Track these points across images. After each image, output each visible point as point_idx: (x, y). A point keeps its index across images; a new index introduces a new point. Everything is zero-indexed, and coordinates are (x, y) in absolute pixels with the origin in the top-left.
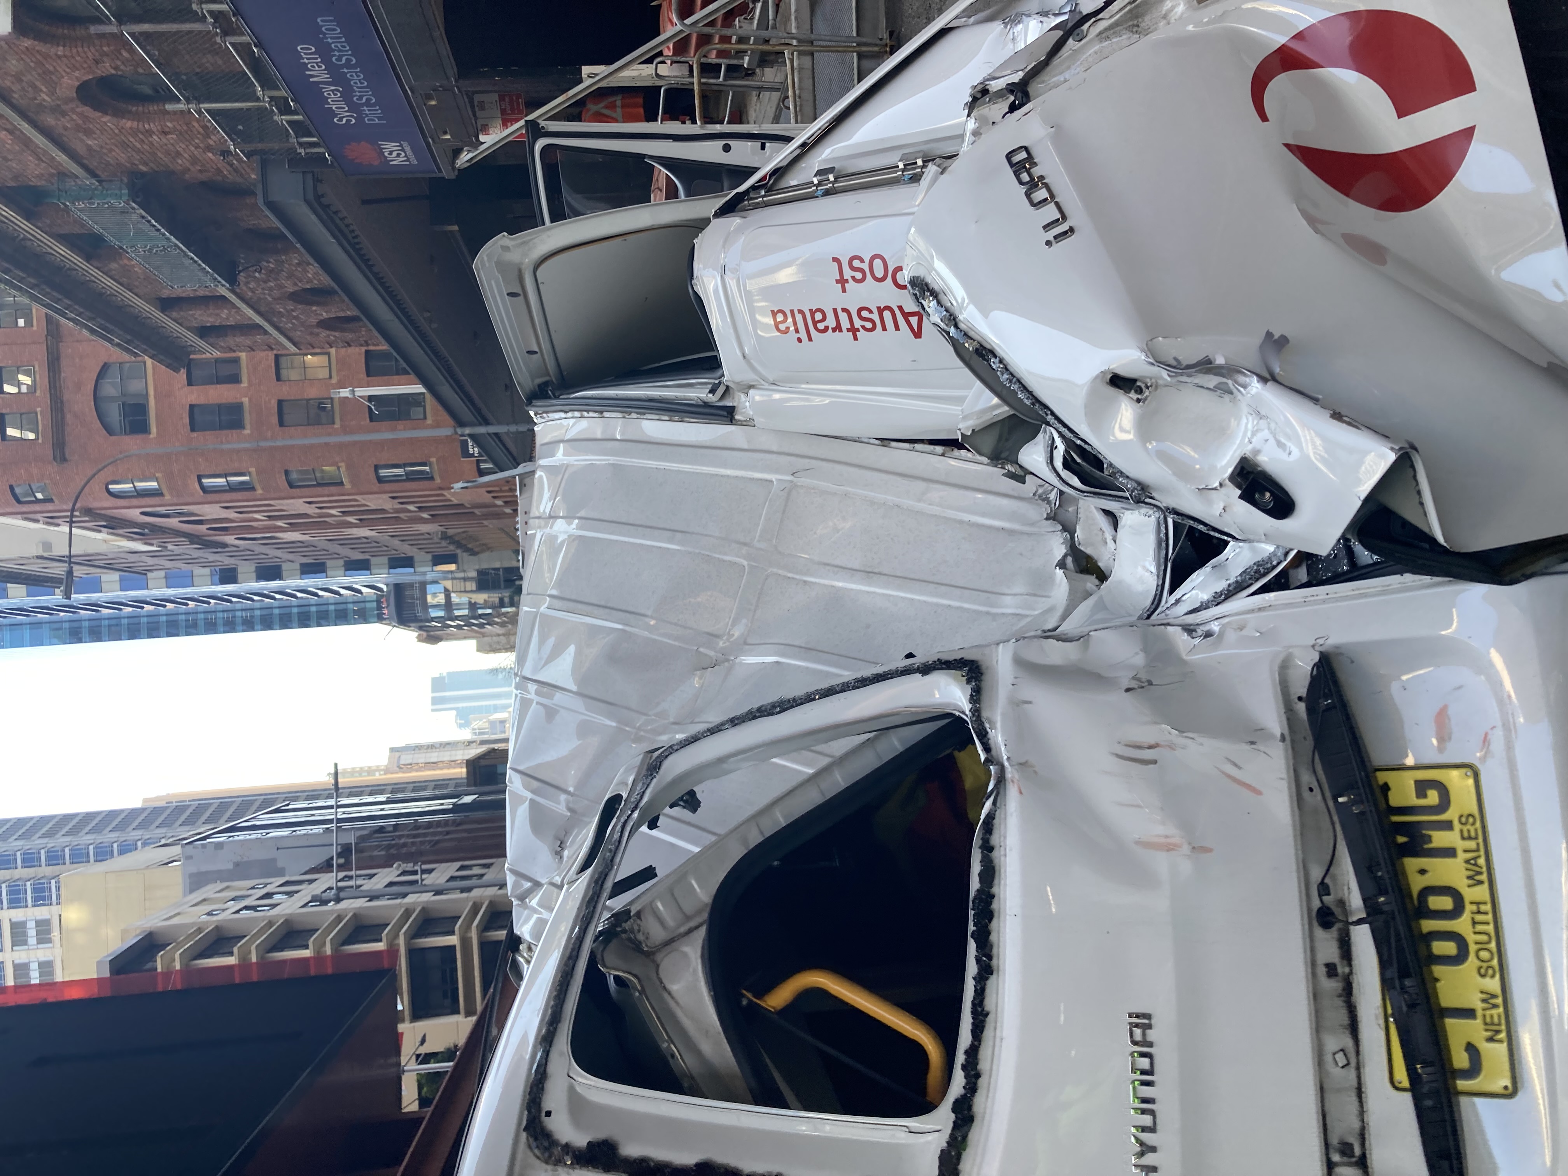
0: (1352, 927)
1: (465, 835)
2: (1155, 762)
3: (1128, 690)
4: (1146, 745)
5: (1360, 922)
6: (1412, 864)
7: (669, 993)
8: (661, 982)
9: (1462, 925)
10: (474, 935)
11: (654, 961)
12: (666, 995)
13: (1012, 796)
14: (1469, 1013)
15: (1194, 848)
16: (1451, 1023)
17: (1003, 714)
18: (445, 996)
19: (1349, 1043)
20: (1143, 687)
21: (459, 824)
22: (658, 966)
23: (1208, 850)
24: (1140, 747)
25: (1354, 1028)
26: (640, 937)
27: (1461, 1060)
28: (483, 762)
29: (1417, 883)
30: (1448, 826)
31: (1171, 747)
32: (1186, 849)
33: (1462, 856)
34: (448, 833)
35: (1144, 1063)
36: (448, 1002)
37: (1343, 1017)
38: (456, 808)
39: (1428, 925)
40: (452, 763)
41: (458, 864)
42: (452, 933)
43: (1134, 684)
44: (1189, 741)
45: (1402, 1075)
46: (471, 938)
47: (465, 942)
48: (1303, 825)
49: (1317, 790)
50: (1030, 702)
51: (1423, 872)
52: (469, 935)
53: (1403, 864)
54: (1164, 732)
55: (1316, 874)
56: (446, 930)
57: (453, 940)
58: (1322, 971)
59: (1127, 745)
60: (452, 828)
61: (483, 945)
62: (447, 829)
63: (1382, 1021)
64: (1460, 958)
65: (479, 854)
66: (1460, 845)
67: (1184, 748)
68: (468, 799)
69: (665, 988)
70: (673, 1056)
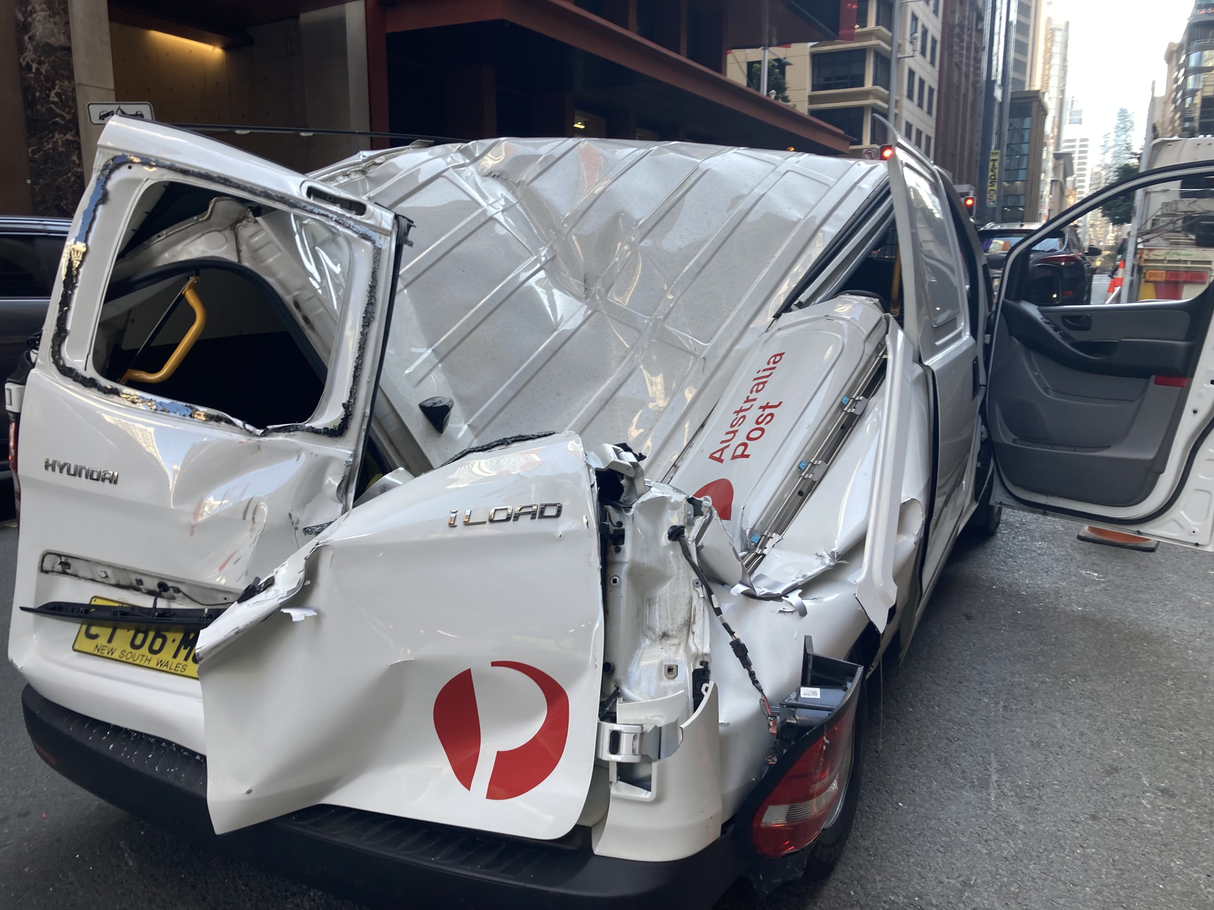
0: (153, 598)
1: (963, 91)
2: (244, 518)
3: (290, 515)
4: (255, 516)
5: (155, 603)
6: (179, 637)
7: (200, 237)
8: (208, 233)
9: (145, 649)
10: (871, 101)
11: (225, 229)
12: (199, 235)
13: (242, 438)
14: (110, 641)
15: (193, 527)
16: (109, 631)
17: (293, 443)
18: (827, 79)
19: (113, 582)
20: (293, 524)
21: (974, 86)
22: (220, 231)
23: (192, 533)
24: (254, 513)
25: (118, 586)
26: (244, 222)
27: (94, 630)
28: (1035, 106)
29: (170, 636)
30: (186, 659)
31: (252, 530)
32: (193, 522)
33: (171, 660)
34: (967, 76)
35: (95, 477)
36: (822, 81)
37: (123, 583)
38: (990, 84)
39: (151, 635)
40: (1046, 78)
41: (935, 86)
42: (875, 83)
43: (294, 519)
44: (253, 540)
45: (99, 602)
46: (868, 99)
47: (866, 94)
48: (203, 588)
49: (225, 602)
50: (298, 460)
51: (174, 641)
52: (871, 97)
53: (180, 632)
54: (259, 528)
55: (183, 588)
56: (879, 76)
57: (869, 84)
58: (139, 577)
59: (257, 506)
60: (971, 80)
61: (861, 110)
62: (971, 76)
63: (121, 600)
64: (133, 646)
65: (943, 104)
66: (176, 661)
67: (251, 536)
68: (998, 93)
69: (204, 234)
70: (159, 237)
